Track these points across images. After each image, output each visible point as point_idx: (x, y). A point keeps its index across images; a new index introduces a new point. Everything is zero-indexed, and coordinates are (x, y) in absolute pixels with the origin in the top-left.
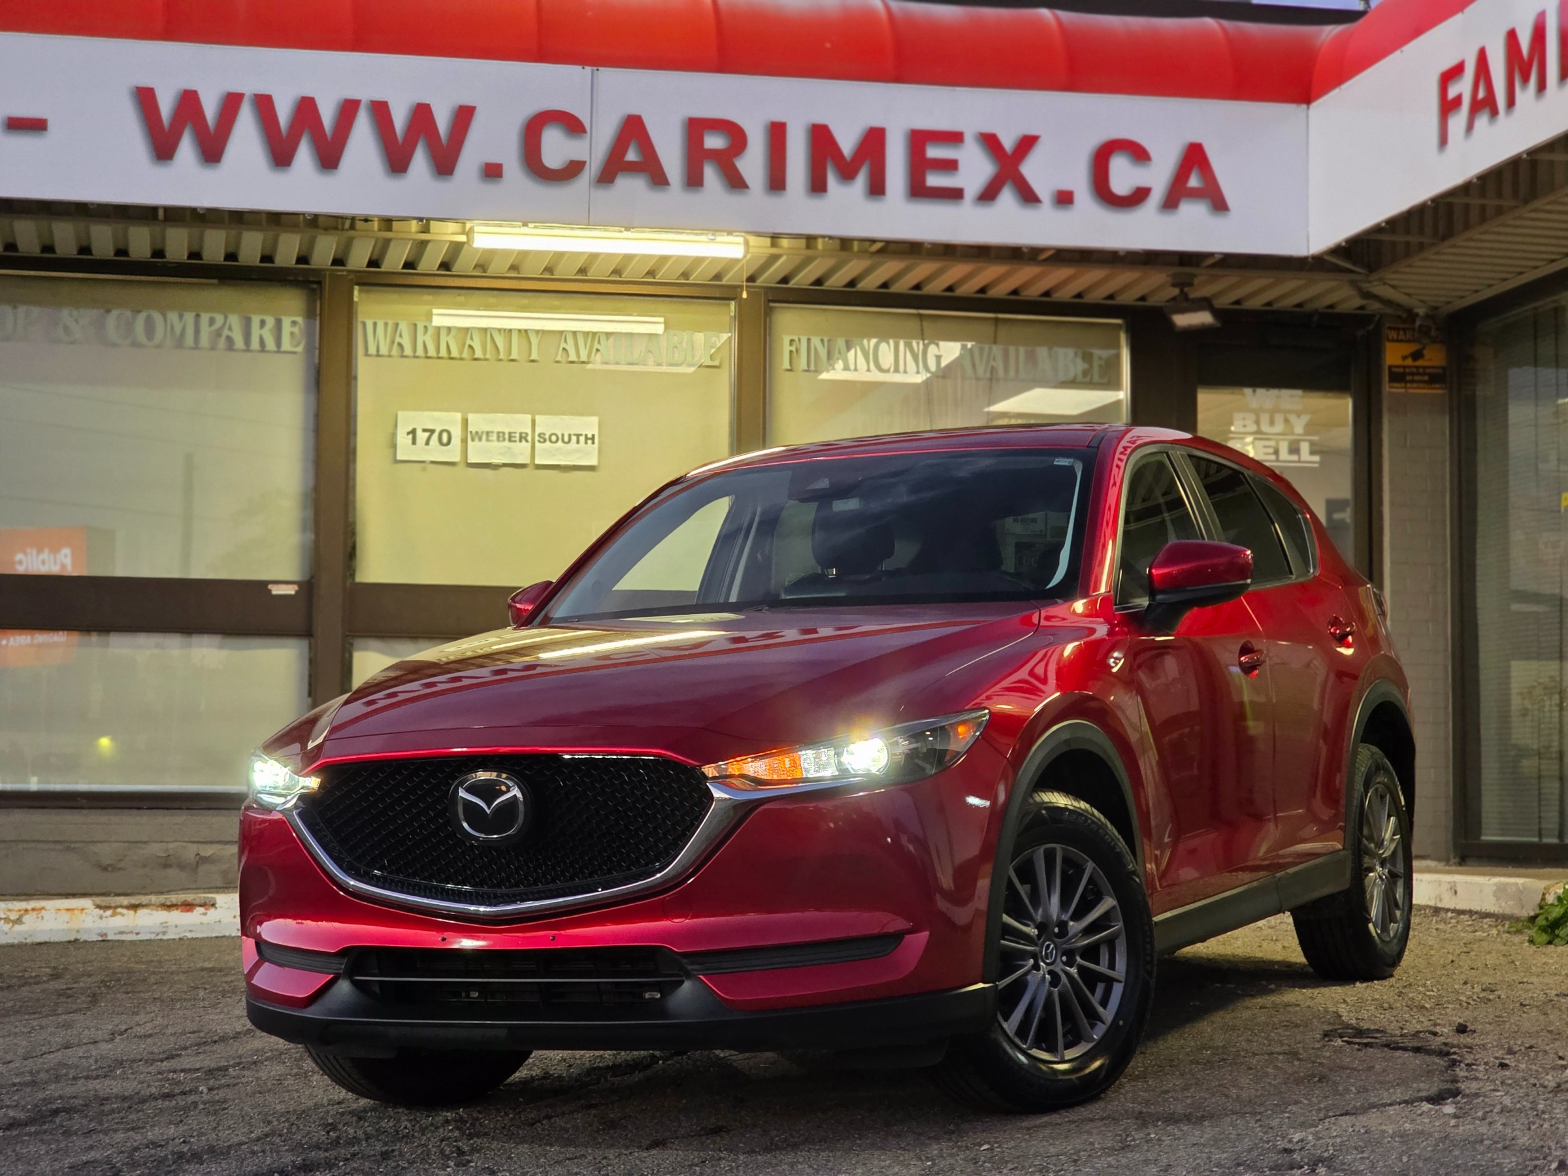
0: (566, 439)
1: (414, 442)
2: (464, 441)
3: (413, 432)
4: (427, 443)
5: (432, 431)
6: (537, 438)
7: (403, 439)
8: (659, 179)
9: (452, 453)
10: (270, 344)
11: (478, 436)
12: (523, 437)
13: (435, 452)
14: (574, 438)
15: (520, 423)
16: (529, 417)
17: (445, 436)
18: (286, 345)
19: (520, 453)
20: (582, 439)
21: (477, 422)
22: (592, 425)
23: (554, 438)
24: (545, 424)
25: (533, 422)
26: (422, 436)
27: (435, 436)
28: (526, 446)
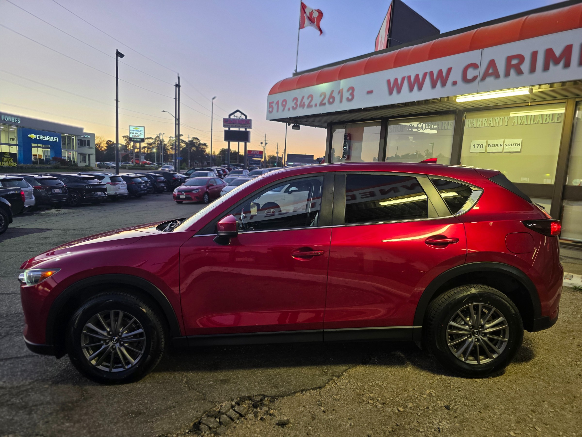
0: (512, 145)
1: (474, 148)
2: (486, 147)
3: (474, 145)
4: (477, 148)
5: (479, 145)
6: (505, 145)
7: (472, 147)
8: (497, 76)
9: (483, 150)
10: (446, 128)
11: (489, 145)
12: (501, 145)
13: (479, 150)
14: (514, 145)
15: (501, 141)
16: (503, 140)
17: (482, 146)
18: (449, 128)
19: (500, 149)
20: (517, 145)
21: (490, 142)
22: (519, 141)
23: (509, 145)
24: (507, 141)
25: (504, 141)
26: (476, 146)
27: (480, 146)
28: (502, 147)
